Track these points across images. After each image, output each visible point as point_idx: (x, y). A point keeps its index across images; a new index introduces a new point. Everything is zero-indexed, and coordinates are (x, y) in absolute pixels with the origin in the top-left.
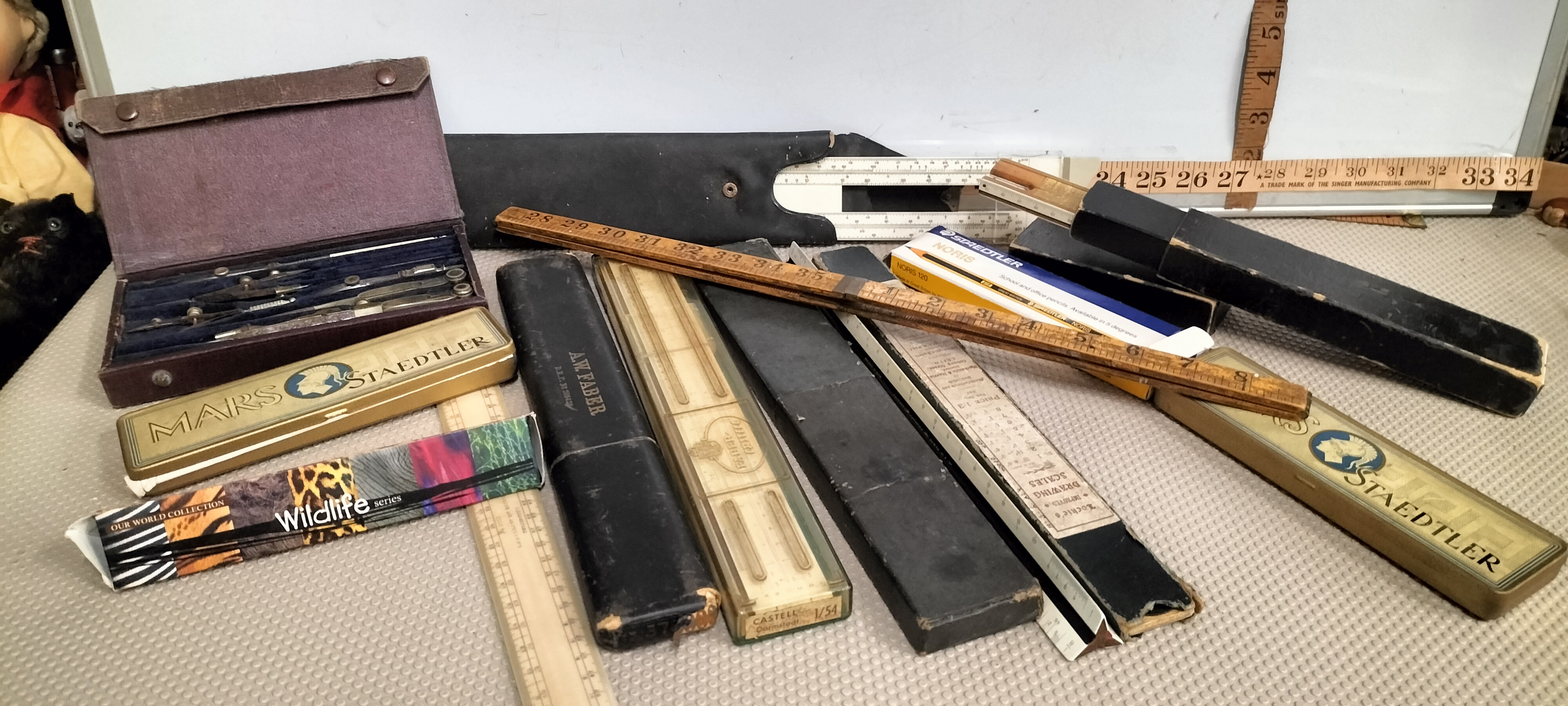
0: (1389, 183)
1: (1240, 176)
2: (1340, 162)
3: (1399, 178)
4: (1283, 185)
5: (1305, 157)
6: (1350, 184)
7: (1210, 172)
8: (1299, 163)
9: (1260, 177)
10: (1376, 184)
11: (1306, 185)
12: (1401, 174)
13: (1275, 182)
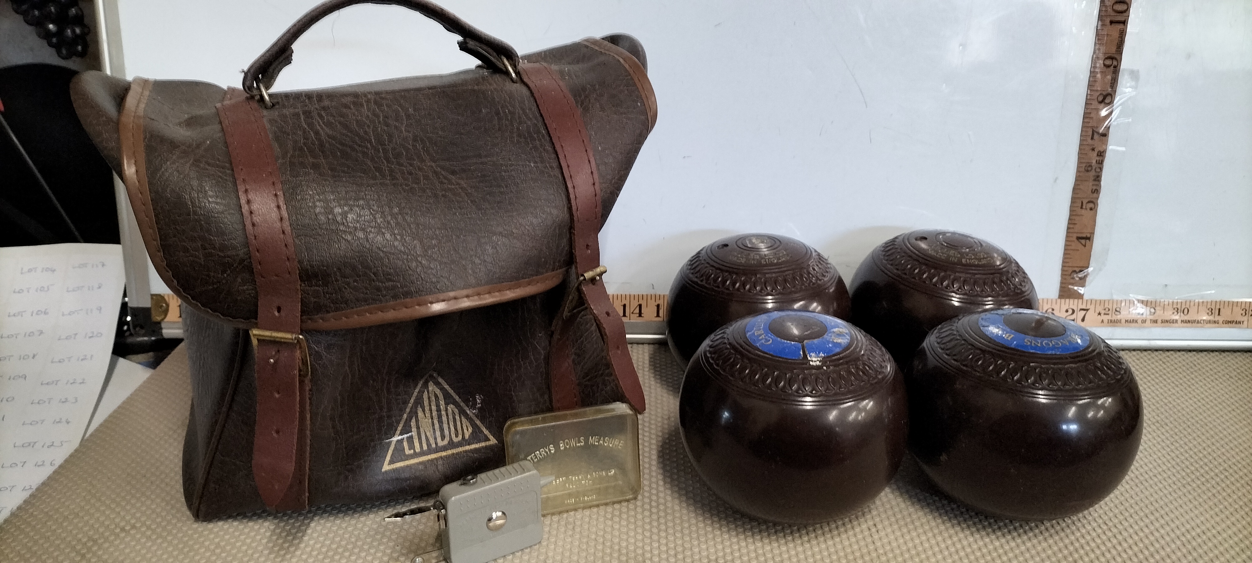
0: (1210, 322)
1: (1083, 313)
2: (1167, 303)
3: (1217, 318)
4: (1120, 321)
6: (1177, 322)
7: (1056, 308)
9: (1099, 314)
10: (1198, 322)
11: (1139, 321)
12: (1219, 314)
13: (1113, 319)
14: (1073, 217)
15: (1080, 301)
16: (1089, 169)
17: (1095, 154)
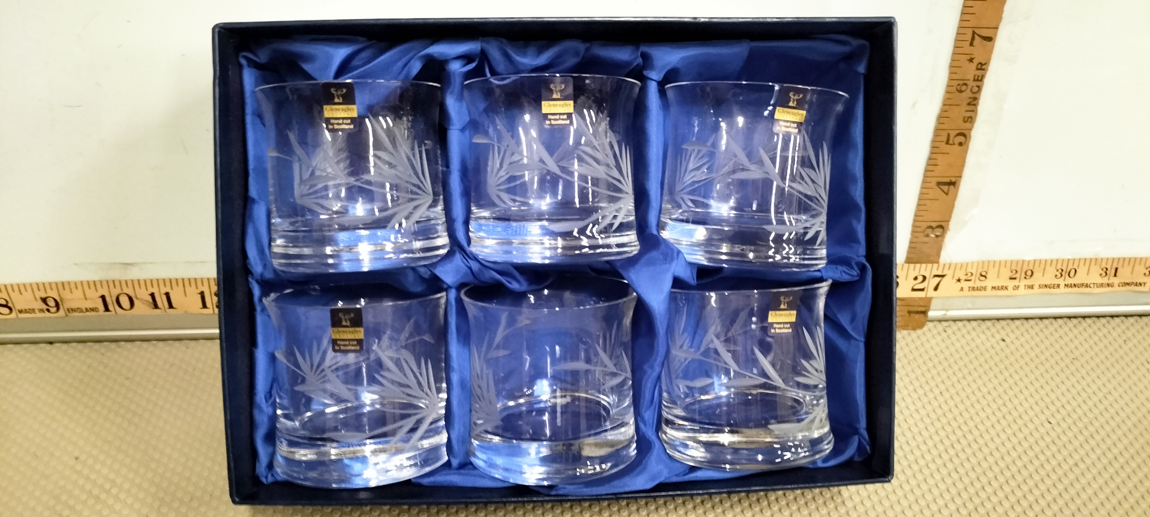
0: (1102, 285)
1: (937, 279)
2: (1049, 263)
3: (1112, 280)
4: (985, 288)
5: (1009, 258)
6: (1058, 286)
8: (1003, 264)
9: (959, 280)
10: (1087, 286)
11: (1010, 288)
12: (1115, 275)
13: (976, 286)
14: (934, 156)
15: (936, 265)
16: (964, 88)
17: (973, 66)
